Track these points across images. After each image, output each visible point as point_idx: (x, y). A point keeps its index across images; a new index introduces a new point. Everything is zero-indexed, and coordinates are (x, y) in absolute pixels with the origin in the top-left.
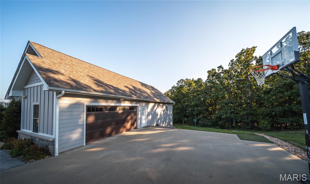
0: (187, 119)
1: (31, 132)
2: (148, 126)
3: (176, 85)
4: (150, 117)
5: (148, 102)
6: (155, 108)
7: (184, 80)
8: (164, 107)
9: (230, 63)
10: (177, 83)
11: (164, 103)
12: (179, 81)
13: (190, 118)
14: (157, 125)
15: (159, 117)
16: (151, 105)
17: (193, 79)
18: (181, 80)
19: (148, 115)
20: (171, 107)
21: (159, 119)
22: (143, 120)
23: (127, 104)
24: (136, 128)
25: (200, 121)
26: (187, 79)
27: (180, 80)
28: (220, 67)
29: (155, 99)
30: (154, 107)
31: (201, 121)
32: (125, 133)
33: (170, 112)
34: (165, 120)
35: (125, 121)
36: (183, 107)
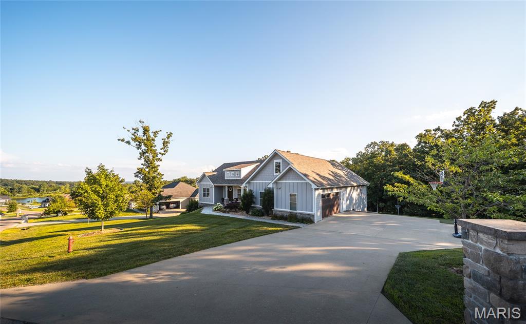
0: (384, 204)
1: (288, 210)
2: (347, 211)
3: (364, 151)
4: (348, 202)
5: (346, 187)
6: (352, 192)
7: (378, 143)
8: (359, 190)
9: (454, 122)
10: (366, 149)
11: (358, 186)
12: (368, 146)
13: (388, 204)
14: (353, 210)
15: (354, 202)
16: (349, 189)
17: (393, 142)
18: (372, 143)
19: (347, 200)
20: (365, 190)
21: (355, 204)
22: (344, 204)
23: (335, 191)
24: (339, 212)
25: (406, 209)
26: (382, 142)
27: (370, 144)
28: (438, 129)
29: (352, 183)
30: (351, 190)
31: (408, 207)
32: (334, 215)
33: (364, 196)
34: (359, 206)
35: (334, 205)
36: (377, 186)
